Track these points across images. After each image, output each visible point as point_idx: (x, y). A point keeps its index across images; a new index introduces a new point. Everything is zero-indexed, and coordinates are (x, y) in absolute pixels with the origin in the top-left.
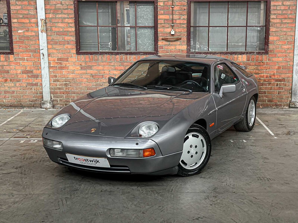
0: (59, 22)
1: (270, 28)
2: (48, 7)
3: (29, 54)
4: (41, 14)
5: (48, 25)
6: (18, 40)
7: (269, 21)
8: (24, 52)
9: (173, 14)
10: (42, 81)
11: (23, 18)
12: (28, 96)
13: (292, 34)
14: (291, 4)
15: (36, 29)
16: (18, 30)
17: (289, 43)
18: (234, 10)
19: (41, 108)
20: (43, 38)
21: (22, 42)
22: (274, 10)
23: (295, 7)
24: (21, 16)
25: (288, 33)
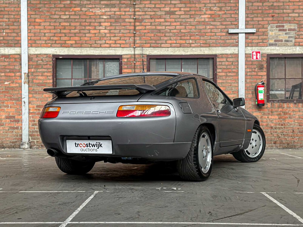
0: (39, 75)
1: (217, 80)
2: (31, 63)
3: (13, 102)
4: (25, 69)
5: (30, 77)
6: (4, 90)
7: (216, 74)
8: (9, 100)
9: (135, 69)
10: (22, 125)
11: (10, 72)
12: (10, 137)
13: (236, 85)
14: (234, 60)
15: (20, 81)
16: (5, 82)
17: (234, 92)
18: (187, 66)
19: (20, 148)
20: (25, 88)
21: (8, 92)
22: (220, 65)
23: (237, 62)
24: (8, 71)
25: (233, 85)
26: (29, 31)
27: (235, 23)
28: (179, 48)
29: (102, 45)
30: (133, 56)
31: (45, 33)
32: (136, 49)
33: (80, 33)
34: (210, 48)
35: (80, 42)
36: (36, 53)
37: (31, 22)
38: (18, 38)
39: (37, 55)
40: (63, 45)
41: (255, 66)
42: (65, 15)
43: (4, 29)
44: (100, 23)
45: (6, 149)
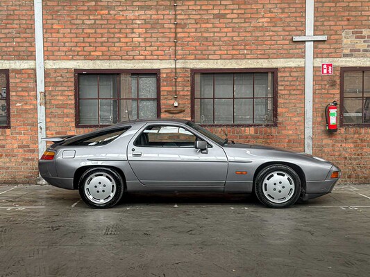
0: (59, 95)
1: (278, 99)
3: (26, 128)
4: (41, 87)
5: (47, 97)
6: (15, 113)
7: (277, 92)
8: (21, 125)
9: (176, 86)
10: (38, 156)
11: (23, 91)
12: (24, 171)
13: (302, 105)
14: (299, 75)
15: (35, 102)
16: (16, 104)
17: (299, 115)
18: (241, 82)
19: (36, 184)
20: (41, 110)
21: (20, 116)
22: (281, 81)
23: (304, 77)
24: (20, 89)
25: (298, 105)
26: (45, 40)
27: (302, 28)
28: (231, 61)
29: (136, 57)
30: (174, 71)
31: (64, 43)
32: (177, 61)
33: (108, 42)
34: (270, 60)
35: (109, 53)
36: (54, 67)
37: (46, 29)
38: (32, 49)
39: (56, 70)
40: (88, 57)
41: (326, 83)
42: (89, 19)
43: (13, 38)
44: (133, 29)
45: (19, 186)
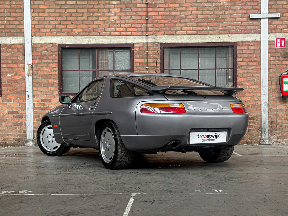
0: (44, 67)
1: (237, 70)
2: (35, 53)
3: (16, 96)
4: (28, 60)
5: (34, 69)
6: (6, 83)
7: (236, 64)
8: (11, 94)
9: (147, 58)
10: (26, 121)
11: (12, 63)
12: (13, 135)
13: (258, 75)
14: (256, 48)
15: (23, 73)
16: (7, 75)
17: (256, 84)
18: (204, 55)
19: (24, 146)
20: (29, 80)
21: (10, 85)
22: (240, 53)
23: (260, 50)
24: (10, 62)
25: (255, 75)
26: (33, 19)
27: (257, 7)
28: (196, 36)
29: (112, 33)
30: (146, 45)
31: (49, 21)
32: (149, 37)
33: (88, 20)
34: (230, 35)
35: (88, 30)
36: (40, 42)
37: (34, 9)
38: (20, 27)
39: (42, 45)
40: (70, 33)
41: (279, 55)
43: (5, 17)
44: (109, 8)
45: (9, 147)
